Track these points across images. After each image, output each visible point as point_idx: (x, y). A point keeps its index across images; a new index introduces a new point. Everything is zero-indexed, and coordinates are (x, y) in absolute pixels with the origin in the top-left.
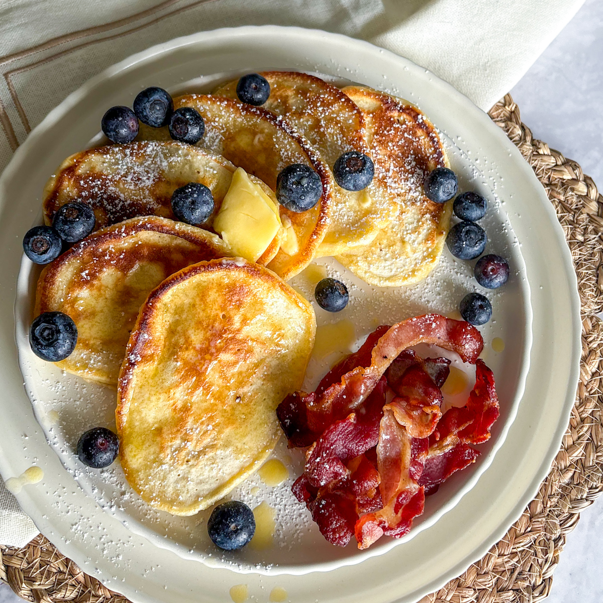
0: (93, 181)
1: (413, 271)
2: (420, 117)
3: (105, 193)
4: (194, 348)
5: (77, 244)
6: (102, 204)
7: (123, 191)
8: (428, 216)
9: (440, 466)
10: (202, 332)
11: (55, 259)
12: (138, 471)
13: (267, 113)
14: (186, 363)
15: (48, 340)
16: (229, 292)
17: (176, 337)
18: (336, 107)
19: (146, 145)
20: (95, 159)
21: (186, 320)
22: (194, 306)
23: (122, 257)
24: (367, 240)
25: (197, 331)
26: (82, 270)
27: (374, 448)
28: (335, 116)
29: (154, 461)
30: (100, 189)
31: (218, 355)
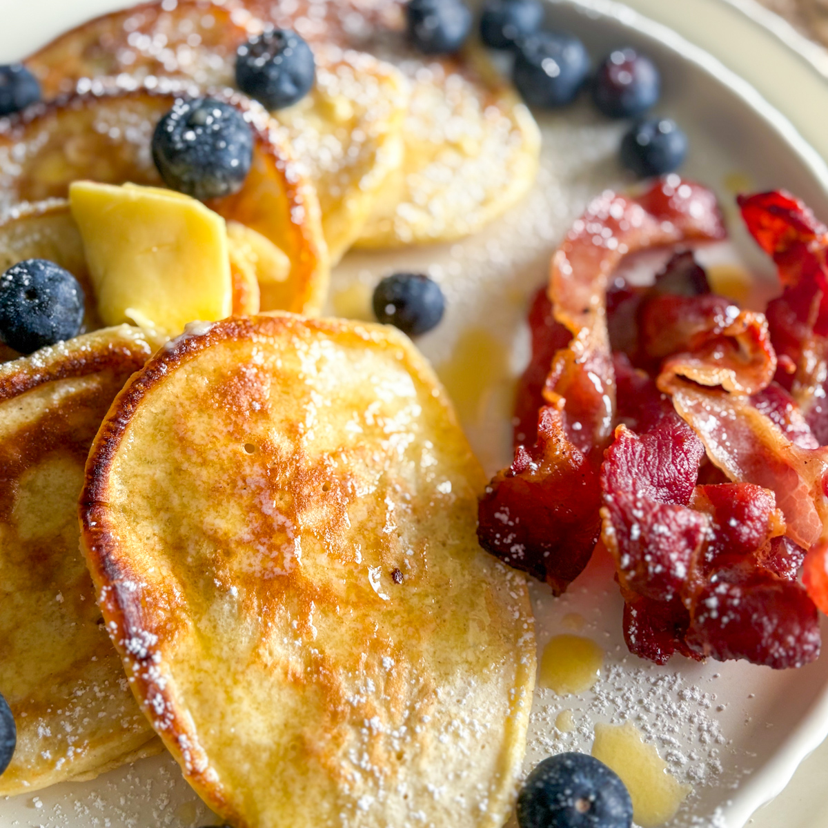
4: (240, 543)
10: (232, 503)
14: (247, 580)
16: (224, 395)
17: (191, 550)
21: (184, 506)
22: (178, 470)
25: (220, 509)
27: (706, 461)
29: (337, 809)
31: (295, 521)
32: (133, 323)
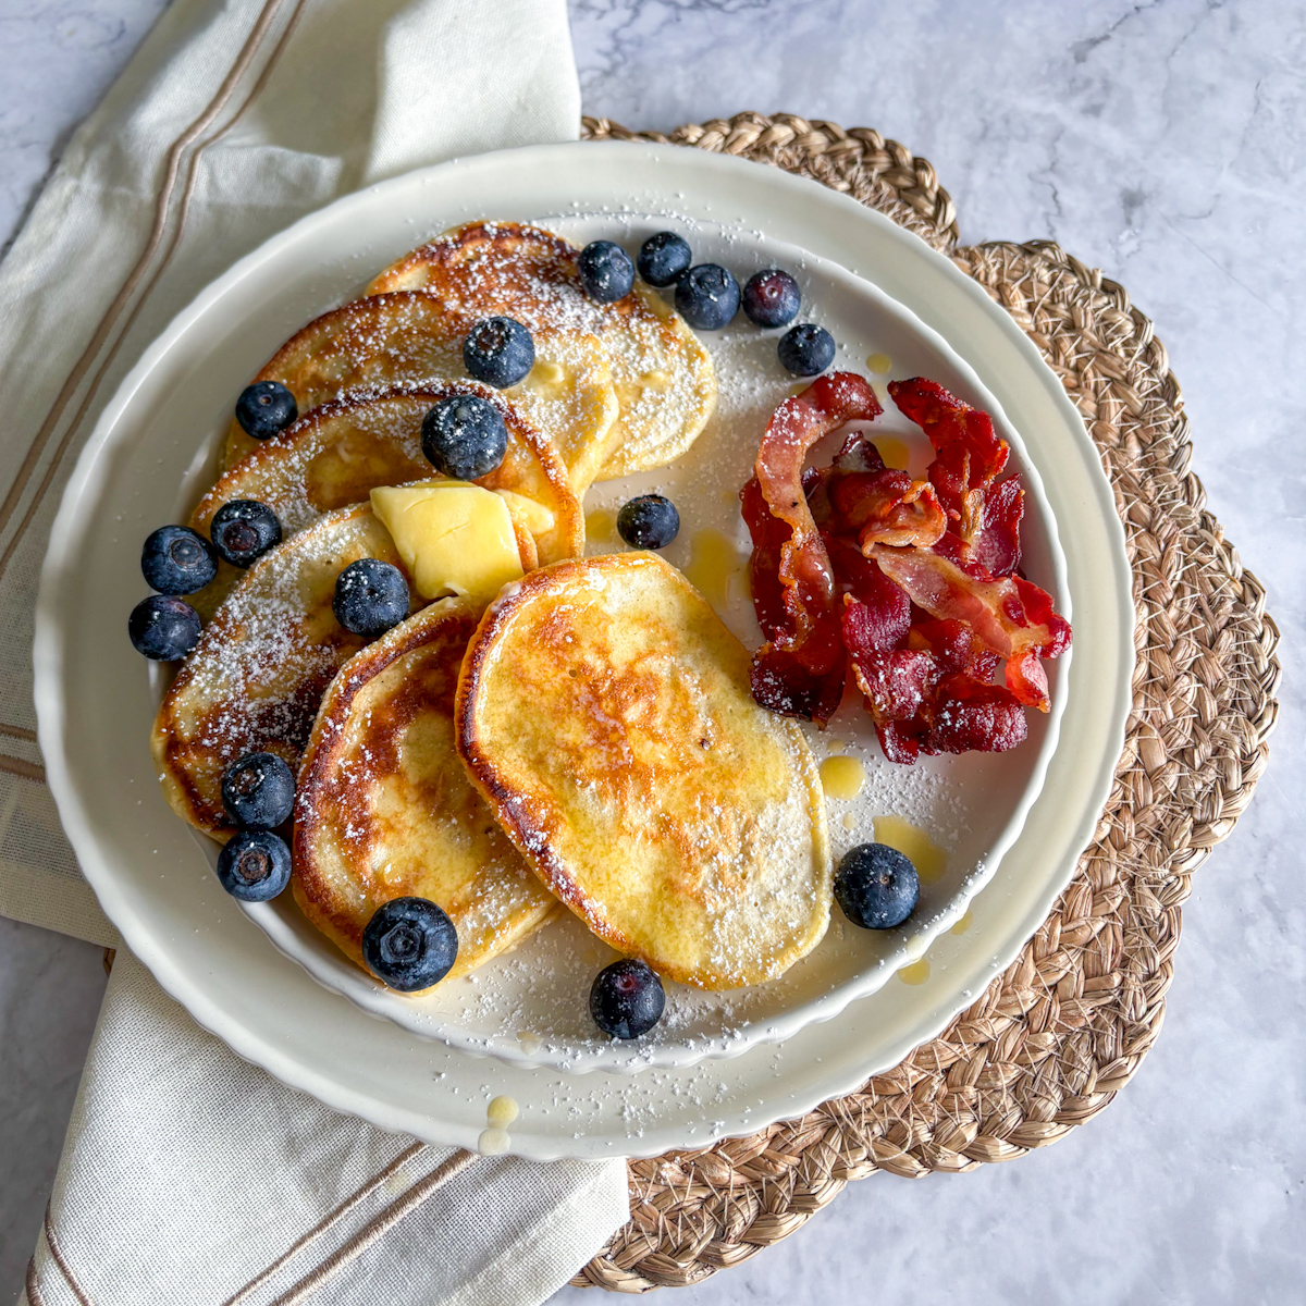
0: (217, 725)
1: (697, 392)
2: (487, 228)
3: (249, 720)
4: (587, 747)
5: (297, 810)
6: (263, 736)
7: (268, 692)
8: (634, 321)
9: (996, 544)
10: (572, 719)
11: (293, 862)
12: (706, 962)
13: (318, 411)
14: (600, 774)
15: (413, 948)
16: (544, 638)
17: (551, 760)
18: (384, 319)
19: (227, 611)
20: (183, 701)
21: (536, 730)
22: (524, 703)
23: (369, 757)
24: (611, 408)
25: (564, 725)
26: (342, 832)
28: (396, 329)
29: (709, 926)
30: (238, 724)
31: (623, 721)
32: (454, 595)
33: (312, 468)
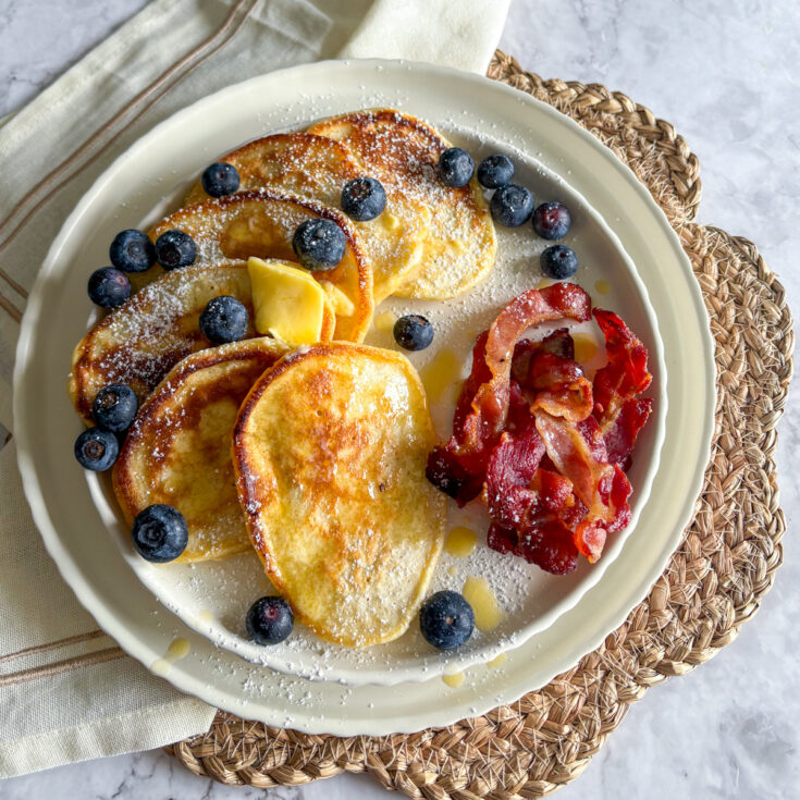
0: (112, 357)
1: (479, 264)
2: (396, 115)
3: (131, 362)
4: (308, 462)
5: (131, 428)
6: (134, 375)
7: (148, 350)
8: (461, 204)
9: (620, 437)
10: (307, 441)
11: (118, 456)
12: (324, 620)
13: (246, 194)
14: (308, 482)
15: (157, 539)
16: (311, 384)
17: (284, 461)
18: (310, 151)
19: (146, 292)
20: (102, 335)
21: (283, 438)
22: (283, 420)
23: (183, 413)
24: (416, 257)
25: (301, 443)
26: (151, 451)
27: (545, 456)
28: (314, 159)
29: (335, 600)
30: (124, 361)
31: (336, 455)
32: (271, 336)
33: (231, 225)
